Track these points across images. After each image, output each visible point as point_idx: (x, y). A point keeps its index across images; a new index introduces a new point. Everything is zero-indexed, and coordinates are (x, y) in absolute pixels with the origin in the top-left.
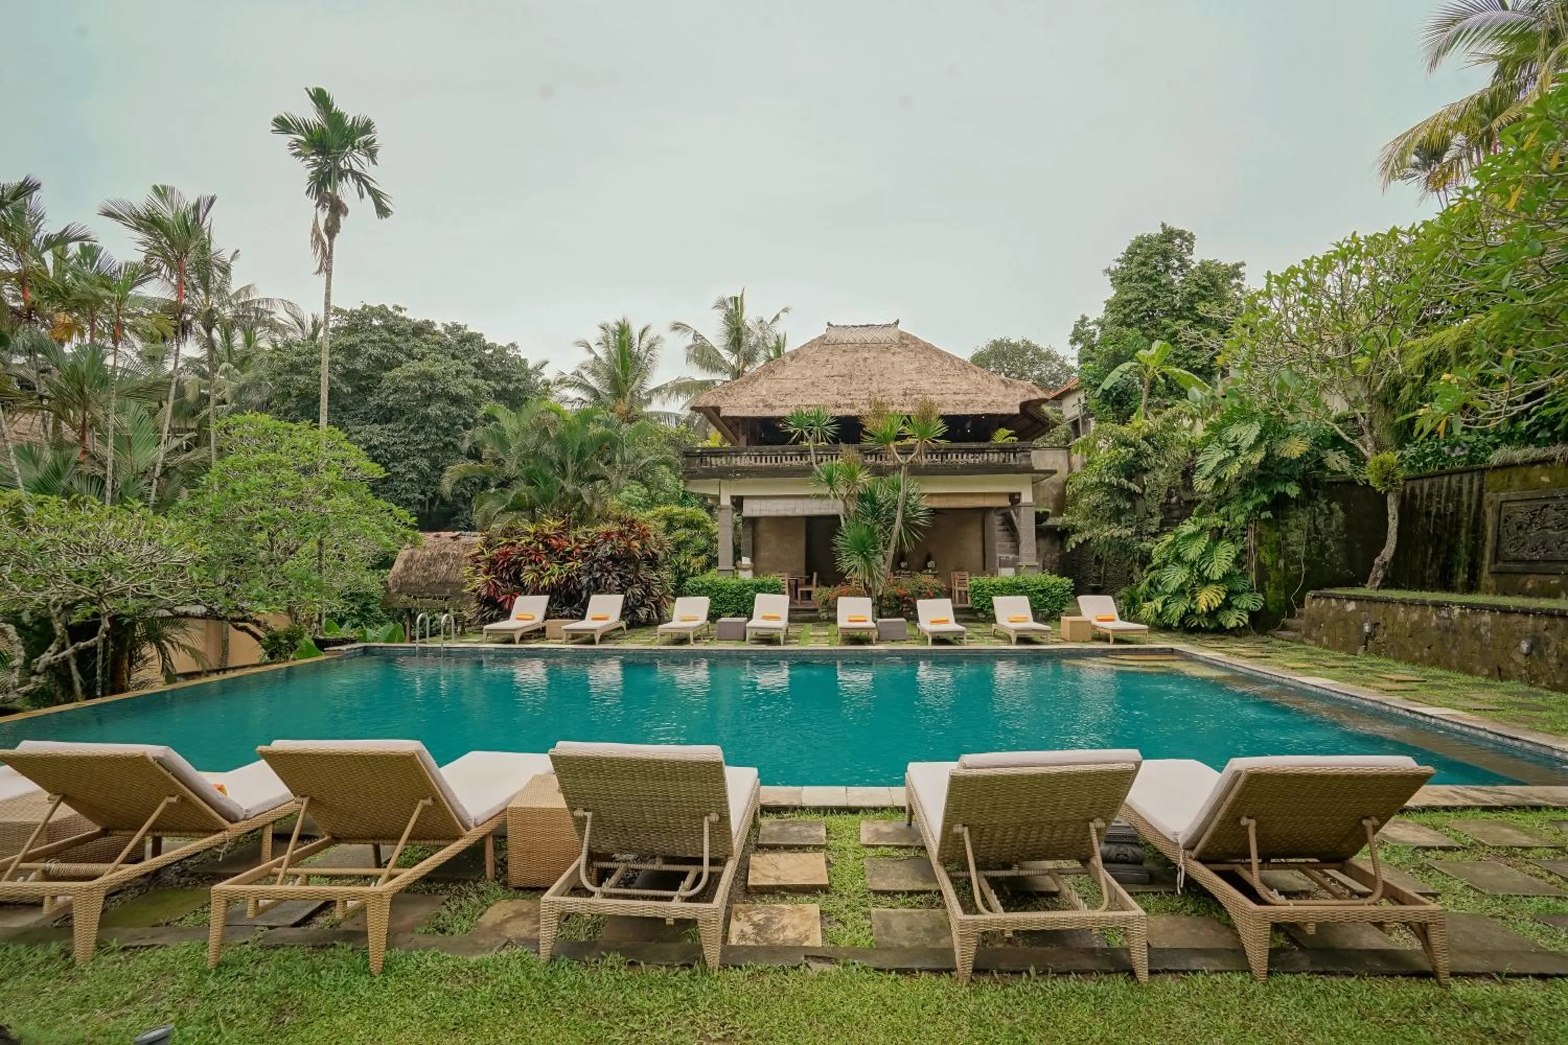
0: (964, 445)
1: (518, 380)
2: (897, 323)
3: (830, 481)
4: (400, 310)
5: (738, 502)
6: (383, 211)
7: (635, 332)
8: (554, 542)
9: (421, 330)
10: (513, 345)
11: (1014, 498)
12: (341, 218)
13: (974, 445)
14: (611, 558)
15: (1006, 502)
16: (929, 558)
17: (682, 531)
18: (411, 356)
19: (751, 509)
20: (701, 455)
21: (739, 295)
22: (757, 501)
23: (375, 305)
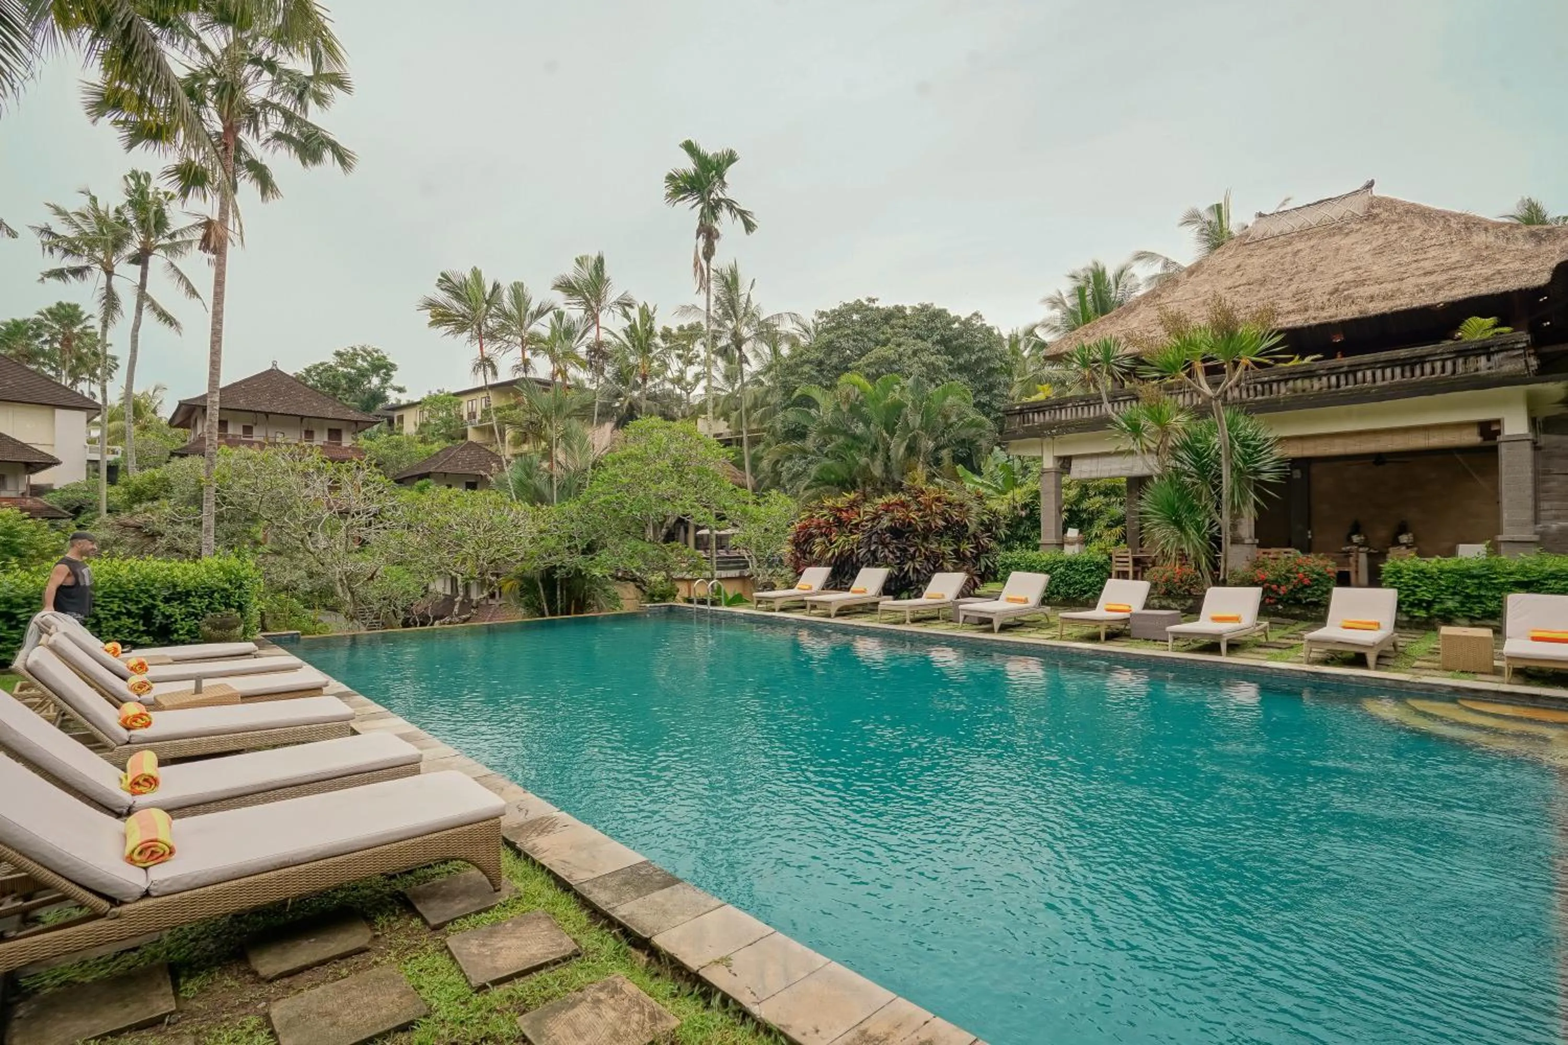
0: (1383, 355)
1: (982, 350)
2: (1370, 185)
3: (1136, 430)
4: (874, 301)
5: (1065, 463)
6: (749, 227)
7: (1110, 274)
8: (845, 514)
9: (889, 316)
10: (976, 314)
11: (1489, 430)
12: (716, 242)
13: (1403, 353)
14: (890, 529)
15: (1472, 438)
16: (1403, 529)
17: (1097, 499)
18: (877, 343)
19: (1081, 470)
20: (1021, 412)
21: (1222, 201)
22: (1087, 461)
23: (852, 302)
